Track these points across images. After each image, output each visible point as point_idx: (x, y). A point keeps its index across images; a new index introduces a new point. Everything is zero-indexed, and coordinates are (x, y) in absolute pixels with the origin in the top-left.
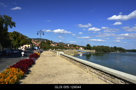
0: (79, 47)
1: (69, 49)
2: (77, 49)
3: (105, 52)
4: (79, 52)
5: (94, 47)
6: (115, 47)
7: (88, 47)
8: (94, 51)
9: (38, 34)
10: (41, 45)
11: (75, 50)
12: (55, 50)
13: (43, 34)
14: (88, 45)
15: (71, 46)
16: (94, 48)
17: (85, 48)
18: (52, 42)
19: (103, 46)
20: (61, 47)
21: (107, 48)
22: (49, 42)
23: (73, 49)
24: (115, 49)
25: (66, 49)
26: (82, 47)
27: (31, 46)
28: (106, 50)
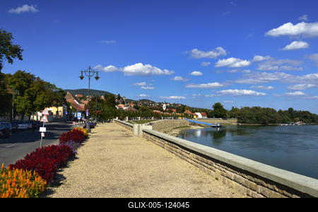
0: (194, 110)
1: (165, 117)
2: (186, 116)
3: (264, 124)
4: (194, 124)
5: (234, 110)
6: (291, 110)
7: (218, 112)
8: (234, 122)
9: (82, 78)
10: (90, 106)
11: (181, 121)
12: (129, 119)
13: (97, 78)
14: (218, 106)
15: (170, 108)
16: (234, 113)
17: (209, 114)
18: (119, 97)
19: (257, 108)
20: (144, 111)
21: (269, 112)
22: (112, 100)
23: (176, 117)
24: (292, 115)
25: (158, 117)
26: (201, 111)
27: (64, 110)
28: (265, 117)
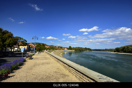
0: (65, 48)
1: (58, 49)
2: (63, 49)
3: (81, 51)
4: (65, 51)
5: (73, 48)
6: (86, 48)
7: (70, 48)
8: (74, 51)
9: (33, 39)
10: (38, 46)
12: (49, 50)
13: (37, 39)
14: (70, 47)
15: (59, 47)
17: (68, 49)
18: (46, 45)
19: (79, 47)
20: (52, 48)
22: (44, 45)
23: (60, 49)
24: (86, 49)
25: (56, 49)
26: (66, 48)
28: (81, 49)
